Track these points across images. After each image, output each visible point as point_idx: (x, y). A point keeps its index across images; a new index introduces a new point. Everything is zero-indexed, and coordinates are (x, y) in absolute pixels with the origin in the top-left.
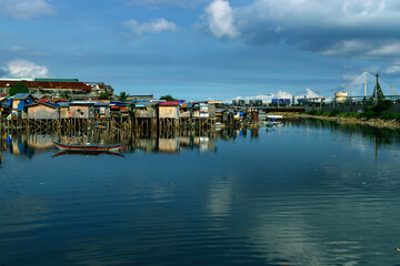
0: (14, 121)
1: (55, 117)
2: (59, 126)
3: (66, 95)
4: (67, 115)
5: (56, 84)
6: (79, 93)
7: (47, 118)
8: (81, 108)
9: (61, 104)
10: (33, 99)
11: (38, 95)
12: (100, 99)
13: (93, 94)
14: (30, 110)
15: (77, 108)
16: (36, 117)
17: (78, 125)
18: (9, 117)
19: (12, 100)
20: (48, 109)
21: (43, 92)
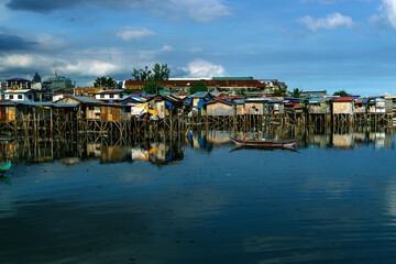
0: (194, 118)
1: (232, 114)
2: (235, 122)
3: (242, 94)
4: (243, 112)
5: (232, 82)
6: (254, 90)
7: (224, 115)
8: (257, 105)
9: (237, 101)
10: (212, 97)
11: (216, 93)
12: (273, 95)
13: (267, 91)
14: (208, 107)
15: (252, 105)
16: (214, 114)
17: (253, 122)
18: (190, 114)
19: (192, 99)
20: (225, 106)
21: (220, 90)
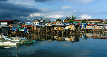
0: (83, 30)
1: (93, 29)
2: (94, 31)
3: (96, 23)
4: (96, 28)
5: (93, 20)
6: (99, 22)
7: (91, 29)
9: (95, 25)
10: (87, 24)
11: (89, 23)
12: (105, 24)
13: (103, 23)
14: (86, 27)
15: (99, 26)
16: (88, 29)
17: (99, 31)
18: (81, 29)
19: (82, 24)
20: (91, 27)
21: (90, 22)
